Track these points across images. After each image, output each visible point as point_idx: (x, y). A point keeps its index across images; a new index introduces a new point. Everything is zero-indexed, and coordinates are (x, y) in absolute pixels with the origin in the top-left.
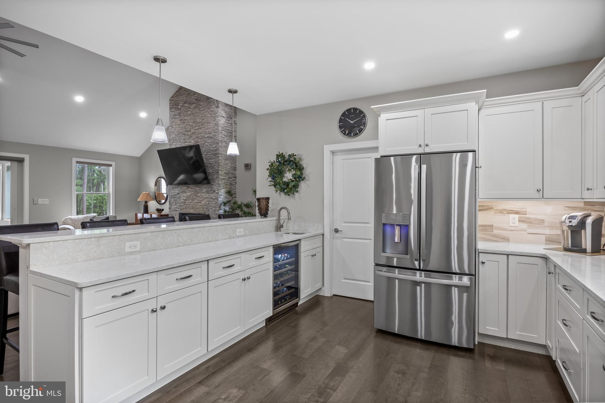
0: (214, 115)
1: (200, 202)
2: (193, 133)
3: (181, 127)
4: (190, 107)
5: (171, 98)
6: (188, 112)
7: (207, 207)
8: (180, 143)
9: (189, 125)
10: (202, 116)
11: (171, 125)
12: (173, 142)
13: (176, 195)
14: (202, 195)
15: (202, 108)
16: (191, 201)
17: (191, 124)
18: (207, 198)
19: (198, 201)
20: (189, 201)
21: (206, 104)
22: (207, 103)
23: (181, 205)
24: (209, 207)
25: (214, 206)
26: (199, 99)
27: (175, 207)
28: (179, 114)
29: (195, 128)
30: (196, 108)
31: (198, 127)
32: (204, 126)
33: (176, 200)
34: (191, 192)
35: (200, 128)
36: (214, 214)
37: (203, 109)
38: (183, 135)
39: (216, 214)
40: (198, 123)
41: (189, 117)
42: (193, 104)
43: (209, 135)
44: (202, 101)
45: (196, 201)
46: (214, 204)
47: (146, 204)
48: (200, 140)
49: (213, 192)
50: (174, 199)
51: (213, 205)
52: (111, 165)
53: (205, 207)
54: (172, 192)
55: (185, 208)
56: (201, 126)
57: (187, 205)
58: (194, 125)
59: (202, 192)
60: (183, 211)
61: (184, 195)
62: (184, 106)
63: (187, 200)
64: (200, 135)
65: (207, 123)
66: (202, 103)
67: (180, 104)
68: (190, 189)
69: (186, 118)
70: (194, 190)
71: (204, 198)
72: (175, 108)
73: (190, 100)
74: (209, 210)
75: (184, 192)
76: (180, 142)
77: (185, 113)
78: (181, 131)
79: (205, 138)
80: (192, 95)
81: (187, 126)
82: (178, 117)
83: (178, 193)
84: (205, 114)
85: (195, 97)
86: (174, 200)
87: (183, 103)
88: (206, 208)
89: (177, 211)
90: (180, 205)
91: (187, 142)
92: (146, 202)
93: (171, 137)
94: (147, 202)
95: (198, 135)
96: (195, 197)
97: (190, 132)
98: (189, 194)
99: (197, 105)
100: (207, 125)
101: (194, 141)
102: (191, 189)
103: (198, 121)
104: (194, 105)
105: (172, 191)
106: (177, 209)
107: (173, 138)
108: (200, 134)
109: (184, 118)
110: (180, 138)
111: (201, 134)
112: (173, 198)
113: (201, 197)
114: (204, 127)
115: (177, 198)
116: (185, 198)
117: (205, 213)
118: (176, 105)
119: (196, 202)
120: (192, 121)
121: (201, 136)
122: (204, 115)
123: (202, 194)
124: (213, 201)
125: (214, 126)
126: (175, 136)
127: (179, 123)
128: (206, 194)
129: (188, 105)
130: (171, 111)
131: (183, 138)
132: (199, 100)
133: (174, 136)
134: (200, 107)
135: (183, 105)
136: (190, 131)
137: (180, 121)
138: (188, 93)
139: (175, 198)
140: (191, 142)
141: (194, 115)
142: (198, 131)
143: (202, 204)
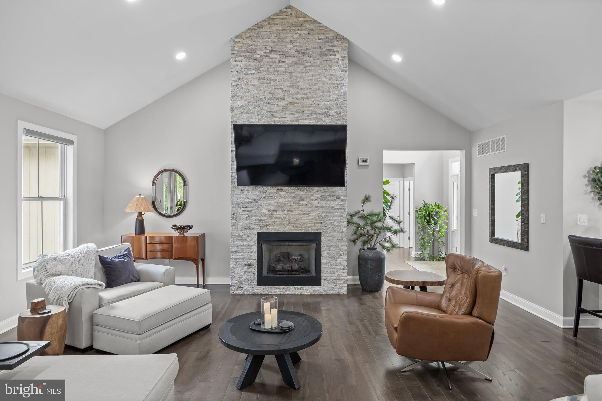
0: (337, 82)
1: (307, 214)
2: (291, 104)
3: (261, 90)
4: (284, 60)
5: (236, 37)
6: (278, 69)
7: (322, 221)
8: (260, 117)
9: (281, 89)
10: (310, 78)
11: (237, 83)
12: (242, 113)
13: (248, 203)
14: (310, 203)
15: (311, 66)
16: (286, 212)
17: (285, 88)
18: (321, 207)
19: (302, 213)
20: (282, 213)
21: (319, 63)
22: (321, 60)
23: (263, 218)
24: (327, 222)
25: (337, 220)
26: (305, 52)
27: (248, 222)
28: (258, 69)
29: (296, 96)
30: (296, 64)
31: (303, 96)
32: (314, 96)
33: (251, 211)
34: (285, 197)
35: (308, 98)
36: (338, 232)
37: (313, 68)
38: (268, 105)
39: (341, 231)
40: (302, 89)
41: (281, 77)
42: (290, 56)
43: (326, 111)
44: (311, 56)
45: (297, 212)
46: (336, 216)
47: (140, 218)
48: (308, 116)
49: (335, 198)
50: (244, 209)
51: (335, 218)
52: (71, 142)
53: (319, 221)
54: (240, 198)
55: (272, 223)
56: (308, 95)
57: (276, 218)
58: (292, 91)
59: (312, 198)
60: (268, 229)
61: (269, 202)
62: (267, 56)
63: (275, 211)
64: (306, 109)
65: (322, 92)
66: (311, 58)
67: (258, 52)
68: (283, 193)
69: (273, 77)
70: (293, 195)
71: (317, 207)
72: (246, 57)
73: (283, 49)
74: (325, 227)
75: (269, 198)
76: (258, 115)
77: (272, 69)
78: (261, 97)
79: (317, 114)
80: (287, 42)
81: (277, 90)
82: (253, 72)
83: (255, 200)
84: (318, 77)
85: (295, 46)
86: (243, 211)
87: (265, 51)
88: (321, 223)
89: (253, 229)
90: (260, 218)
91: (275, 117)
92: (140, 214)
93: (235, 104)
94: (143, 213)
95: (302, 109)
96: (295, 206)
97: (284, 101)
98: (281, 201)
99: (299, 61)
100: (322, 94)
101: (292, 116)
102: (287, 193)
103: (302, 86)
104: (292, 60)
105: (241, 196)
106: (251, 227)
107: (242, 106)
108: (306, 107)
109: (271, 76)
110: (259, 109)
111: (310, 107)
112: (243, 207)
113: (310, 205)
114: (316, 98)
115: (251, 207)
116: (272, 208)
117: (317, 230)
118: (248, 52)
119: (298, 214)
120: (288, 84)
121: (309, 110)
122: (314, 78)
123: (312, 201)
124: (336, 213)
125: (337, 98)
126: (246, 103)
127: (256, 82)
128: (321, 202)
129: (279, 56)
130: (236, 59)
131: (266, 108)
132: (303, 53)
133: (243, 103)
134: (307, 64)
135: (265, 54)
136: (284, 99)
137: (260, 80)
138: (278, 36)
139: (246, 207)
140: (286, 117)
141: (294, 74)
142: (302, 101)
143: (310, 218)
